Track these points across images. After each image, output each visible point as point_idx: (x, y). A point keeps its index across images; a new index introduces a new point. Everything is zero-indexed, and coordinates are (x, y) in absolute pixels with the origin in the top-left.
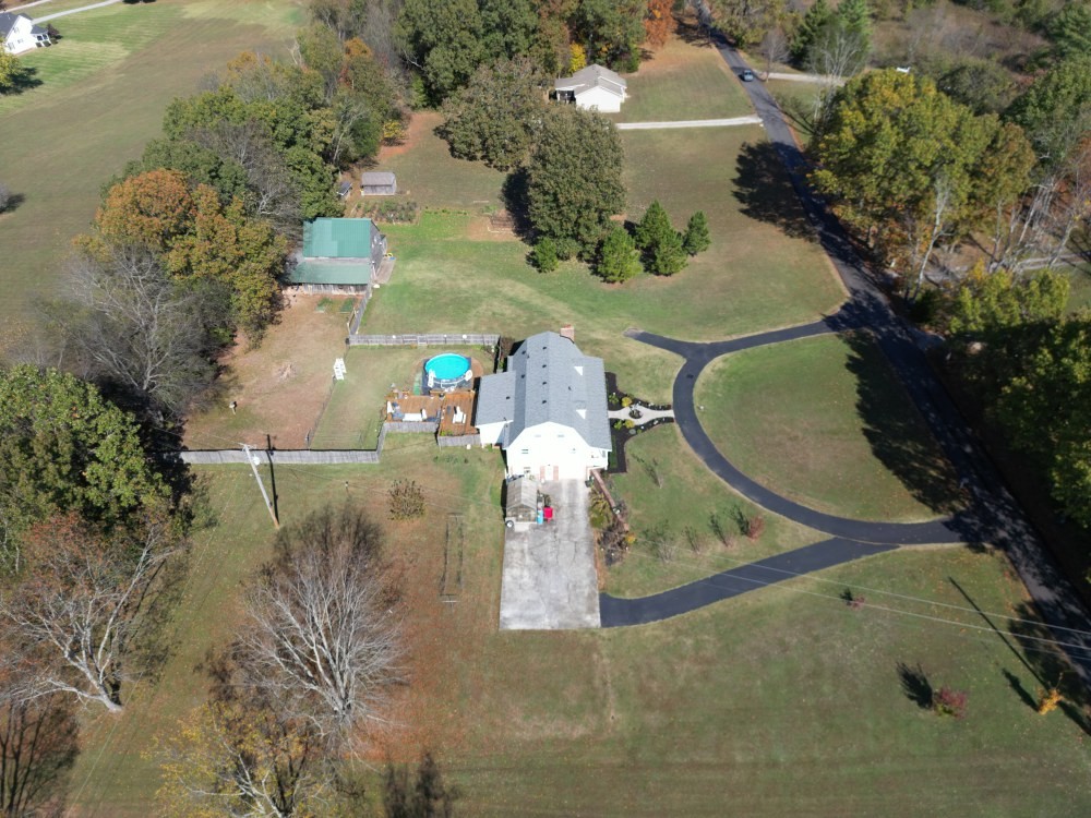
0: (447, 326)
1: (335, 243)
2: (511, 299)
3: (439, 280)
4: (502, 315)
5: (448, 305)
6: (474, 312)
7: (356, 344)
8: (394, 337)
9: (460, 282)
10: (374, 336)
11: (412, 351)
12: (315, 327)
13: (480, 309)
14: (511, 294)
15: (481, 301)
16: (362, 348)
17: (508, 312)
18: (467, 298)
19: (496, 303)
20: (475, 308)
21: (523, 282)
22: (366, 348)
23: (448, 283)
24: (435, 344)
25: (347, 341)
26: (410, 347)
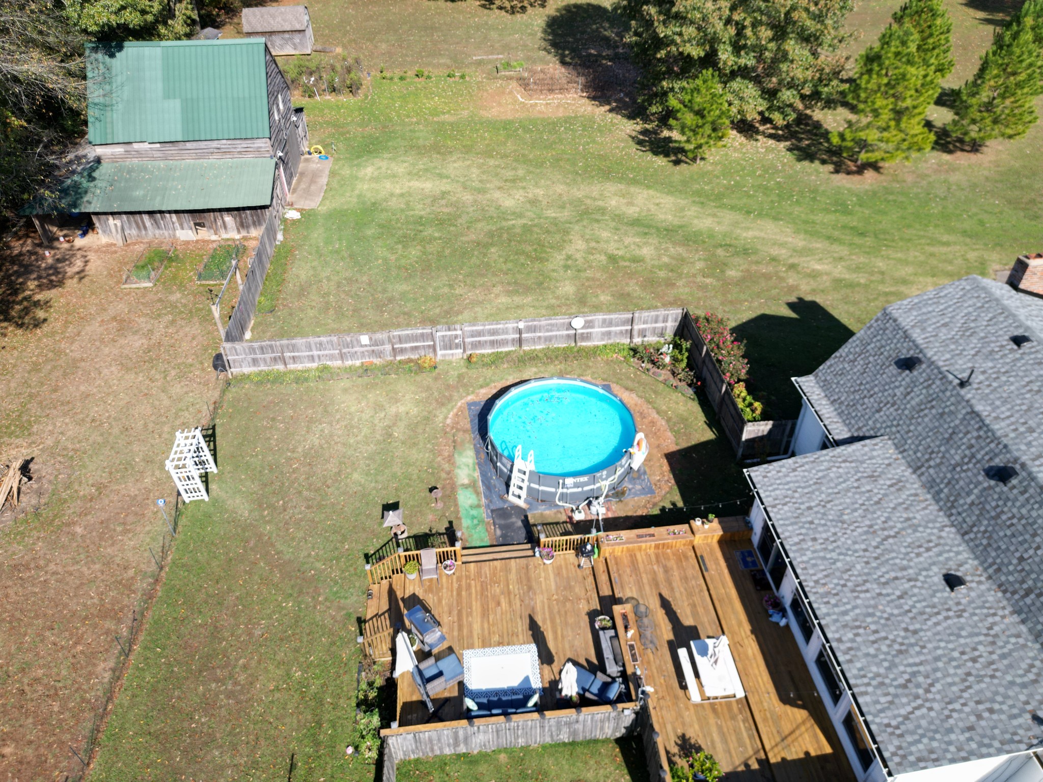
0: (504, 300)
1: (175, 105)
2: (635, 222)
3: (444, 194)
4: (636, 260)
5: (487, 246)
6: (558, 259)
7: (247, 370)
8: (365, 339)
9: (497, 195)
10: (299, 341)
11: (426, 379)
12: (123, 325)
13: (570, 250)
14: (632, 211)
15: (566, 232)
16: (264, 380)
17: (646, 252)
18: (527, 229)
19: (605, 234)
20: (559, 248)
21: (648, 187)
22: (278, 379)
23: (467, 197)
24: (488, 351)
25: (219, 363)
26: (418, 367)
